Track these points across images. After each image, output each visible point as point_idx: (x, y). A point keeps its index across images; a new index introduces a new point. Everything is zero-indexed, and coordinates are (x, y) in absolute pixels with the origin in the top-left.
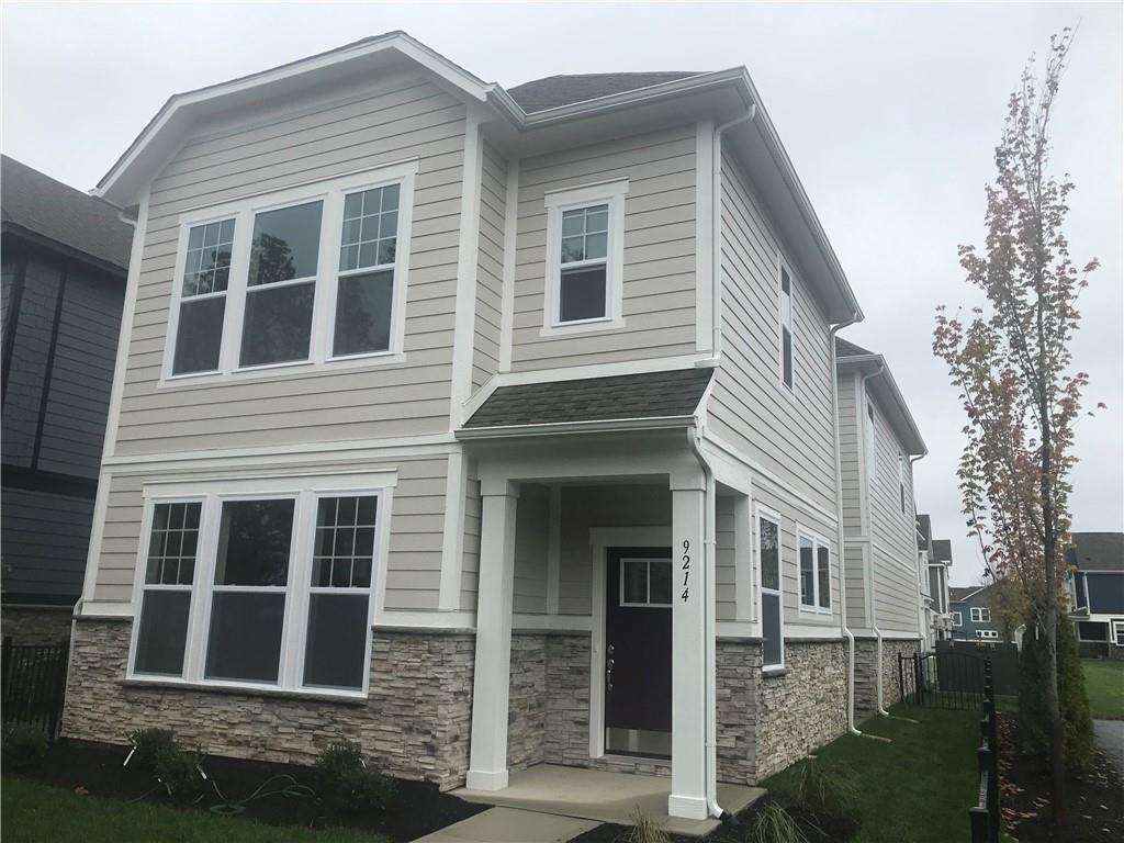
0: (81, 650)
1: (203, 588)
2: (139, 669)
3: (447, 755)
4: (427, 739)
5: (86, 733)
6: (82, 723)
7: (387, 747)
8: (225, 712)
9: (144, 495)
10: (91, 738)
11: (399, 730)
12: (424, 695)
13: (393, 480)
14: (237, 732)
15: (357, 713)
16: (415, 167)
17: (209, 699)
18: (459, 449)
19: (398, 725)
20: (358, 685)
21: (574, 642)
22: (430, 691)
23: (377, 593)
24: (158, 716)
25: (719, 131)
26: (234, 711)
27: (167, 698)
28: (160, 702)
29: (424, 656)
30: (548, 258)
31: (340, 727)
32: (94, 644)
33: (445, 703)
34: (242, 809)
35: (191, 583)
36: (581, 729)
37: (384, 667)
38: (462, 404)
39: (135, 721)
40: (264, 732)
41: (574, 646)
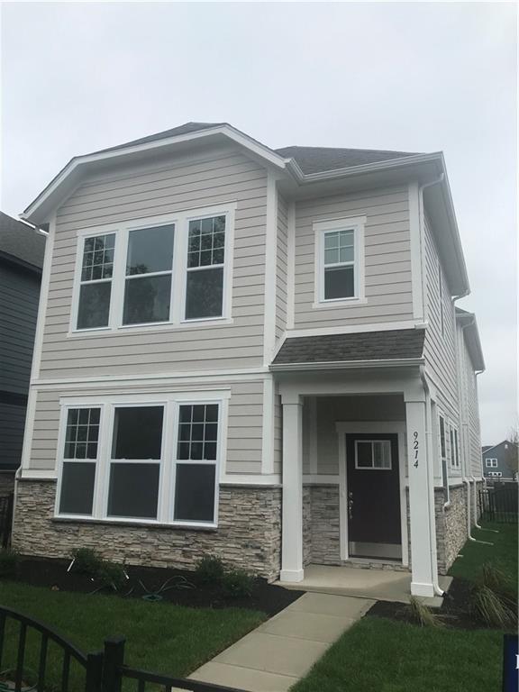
0: (22, 499)
1: (104, 461)
2: (62, 510)
3: (271, 561)
4: (259, 552)
5: (28, 551)
6: (24, 544)
7: (232, 557)
8: (123, 537)
9: (60, 403)
10: (31, 554)
11: (239, 546)
12: (255, 525)
13: (228, 395)
14: (132, 549)
15: (211, 537)
16: (235, 205)
17: (111, 529)
18: (270, 376)
19: (238, 544)
20: (211, 519)
21: (329, 490)
22: (258, 523)
23: (221, 463)
24: (77, 540)
25: (422, 189)
26: (129, 536)
27: (83, 529)
28: (78, 531)
29: (253, 502)
30: (316, 261)
31: (200, 545)
32: (31, 496)
33: (269, 530)
34: (161, 597)
35: (95, 458)
36: (335, 543)
37: (228, 508)
38: (270, 350)
39: (62, 543)
40: (149, 549)
41: (328, 493)
